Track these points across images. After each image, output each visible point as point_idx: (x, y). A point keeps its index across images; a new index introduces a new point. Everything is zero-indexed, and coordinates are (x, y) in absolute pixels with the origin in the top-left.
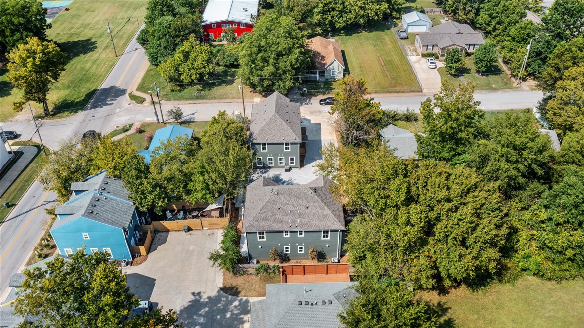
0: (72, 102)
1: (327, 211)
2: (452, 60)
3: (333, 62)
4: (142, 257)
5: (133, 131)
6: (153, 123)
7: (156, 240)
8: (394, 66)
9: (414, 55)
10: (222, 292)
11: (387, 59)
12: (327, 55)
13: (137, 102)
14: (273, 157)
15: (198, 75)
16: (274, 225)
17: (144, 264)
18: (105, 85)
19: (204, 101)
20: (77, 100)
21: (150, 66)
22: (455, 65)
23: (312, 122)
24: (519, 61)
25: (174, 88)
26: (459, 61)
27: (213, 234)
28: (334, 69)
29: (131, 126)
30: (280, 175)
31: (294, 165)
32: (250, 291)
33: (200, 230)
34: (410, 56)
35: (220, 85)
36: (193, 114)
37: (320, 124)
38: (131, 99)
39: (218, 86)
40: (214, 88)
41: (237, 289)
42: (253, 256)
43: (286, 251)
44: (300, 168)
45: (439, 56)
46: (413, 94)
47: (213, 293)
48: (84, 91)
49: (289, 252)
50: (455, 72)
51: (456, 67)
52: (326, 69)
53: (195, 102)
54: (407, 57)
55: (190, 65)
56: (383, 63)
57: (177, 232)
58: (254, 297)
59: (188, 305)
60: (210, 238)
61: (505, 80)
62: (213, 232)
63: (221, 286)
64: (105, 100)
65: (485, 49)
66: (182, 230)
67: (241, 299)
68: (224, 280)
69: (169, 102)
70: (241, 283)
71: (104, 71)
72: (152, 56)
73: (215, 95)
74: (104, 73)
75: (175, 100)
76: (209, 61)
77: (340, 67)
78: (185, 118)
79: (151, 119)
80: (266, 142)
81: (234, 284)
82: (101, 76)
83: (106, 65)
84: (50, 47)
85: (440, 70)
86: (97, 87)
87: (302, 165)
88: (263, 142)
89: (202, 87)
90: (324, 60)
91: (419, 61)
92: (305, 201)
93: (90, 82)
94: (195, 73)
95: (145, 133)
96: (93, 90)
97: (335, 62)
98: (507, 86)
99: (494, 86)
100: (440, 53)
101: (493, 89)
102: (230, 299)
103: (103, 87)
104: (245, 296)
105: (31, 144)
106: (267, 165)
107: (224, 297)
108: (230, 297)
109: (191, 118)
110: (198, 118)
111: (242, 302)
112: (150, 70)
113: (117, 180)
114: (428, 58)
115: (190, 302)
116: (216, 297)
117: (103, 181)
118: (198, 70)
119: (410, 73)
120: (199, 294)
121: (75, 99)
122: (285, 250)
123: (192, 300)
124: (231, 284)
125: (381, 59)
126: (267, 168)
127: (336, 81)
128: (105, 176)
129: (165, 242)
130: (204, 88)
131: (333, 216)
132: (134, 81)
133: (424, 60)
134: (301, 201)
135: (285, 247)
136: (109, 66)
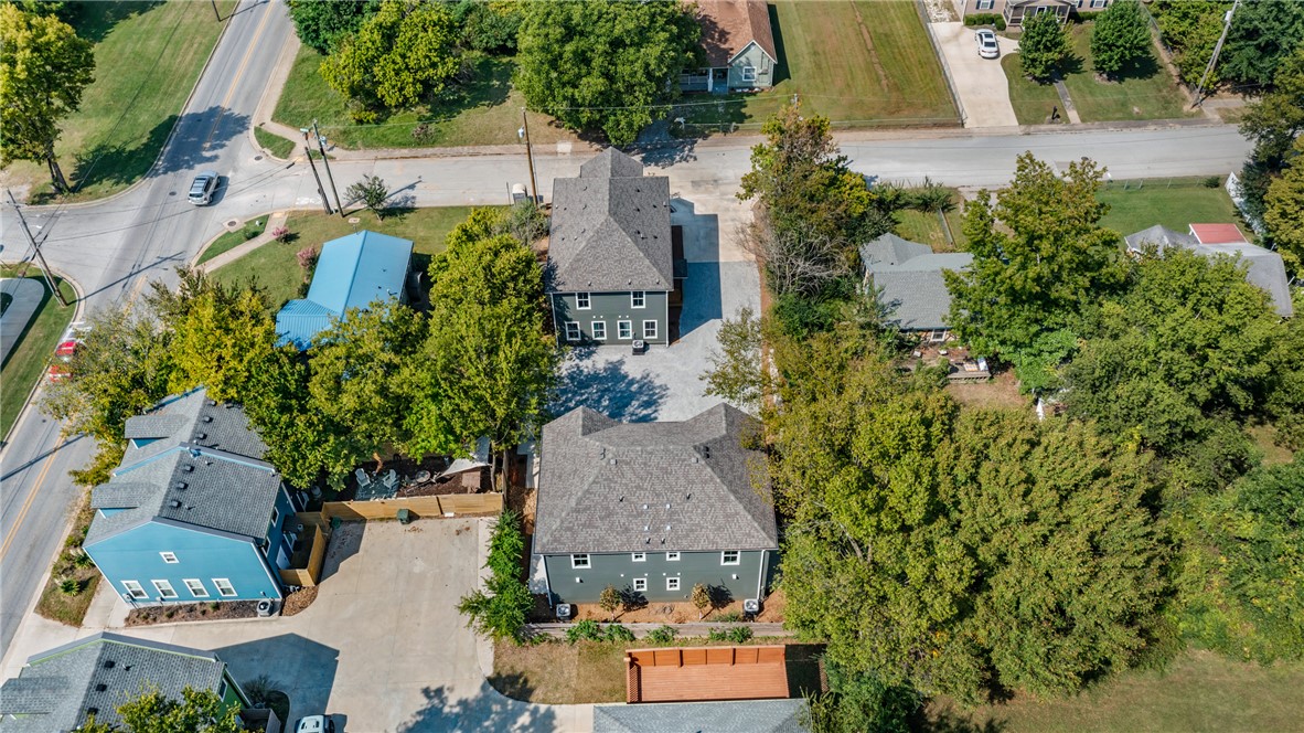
0: (119, 152)
1: (735, 506)
2: (1039, 42)
3: (748, 48)
4: (304, 592)
5: (267, 237)
6: (316, 213)
7: (336, 546)
8: (896, 50)
9: (943, 20)
10: (491, 688)
11: (880, 30)
12: (734, 27)
13: (275, 154)
14: (604, 322)
15: (418, 85)
16: (611, 539)
17: (310, 609)
18: (194, 105)
19: (437, 150)
20: (131, 147)
21: (302, 49)
22: (1046, 56)
23: (696, 212)
24: (1202, 48)
25: (363, 115)
26: (1057, 45)
27: (468, 529)
28: (749, 64)
29: (264, 220)
30: (621, 362)
31: (656, 337)
32: (556, 688)
33: (437, 517)
34: (937, 20)
35: (473, 104)
36: (412, 187)
37: (716, 216)
38: (260, 143)
39: (469, 106)
40: (459, 113)
41: (526, 681)
42: (562, 597)
43: (638, 587)
44: (670, 344)
45: (1007, 24)
46: (942, 131)
47: (472, 691)
48: (146, 120)
49: (645, 589)
50: (1043, 72)
51: (1046, 62)
52: (730, 64)
53: (415, 151)
54: (929, 24)
55: (399, 59)
56: (869, 41)
57: (385, 524)
58: (567, 703)
59: (414, 720)
60: (461, 540)
61: (1165, 93)
62: (466, 525)
63: (489, 672)
64: (197, 148)
65: (1122, 17)
66: (395, 519)
67: (536, 709)
68: (497, 656)
69: (353, 154)
70: (536, 665)
71: (190, 64)
72: (307, 28)
73: (463, 132)
74: (192, 68)
75: (368, 146)
76: (445, 49)
77: (766, 60)
78: (393, 198)
79: (311, 201)
80: (589, 290)
81: (519, 669)
82: (184, 76)
83: (196, 46)
84: (49, 30)
85: (1007, 63)
86: (177, 108)
87: (674, 336)
88: (581, 291)
89: (430, 111)
90: (727, 40)
91: (956, 36)
92: (682, 481)
93: (160, 95)
94: (411, 80)
95: (299, 241)
96: (166, 117)
97: (753, 48)
98: (1168, 112)
99: (1136, 109)
100: (1010, 17)
101: (1133, 118)
102: (510, 707)
103: (190, 110)
104: (544, 701)
105: (28, 274)
106: (590, 338)
107: (496, 702)
108: (510, 701)
109: (407, 199)
110: (424, 198)
111: (538, 716)
112: (303, 60)
113: (235, 410)
114: (979, 31)
115: (419, 713)
116: (478, 700)
117: (201, 414)
118: (420, 73)
119: (933, 72)
120: (439, 691)
121: (126, 143)
122: (635, 585)
123: (423, 708)
124: (512, 667)
125: (865, 31)
126: (590, 345)
127: (755, 94)
128: (205, 401)
129: (357, 551)
130: (435, 113)
131: (749, 517)
132: (265, 93)
133: (970, 34)
134: (672, 480)
135: (635, 580)
136: (203, 47)
